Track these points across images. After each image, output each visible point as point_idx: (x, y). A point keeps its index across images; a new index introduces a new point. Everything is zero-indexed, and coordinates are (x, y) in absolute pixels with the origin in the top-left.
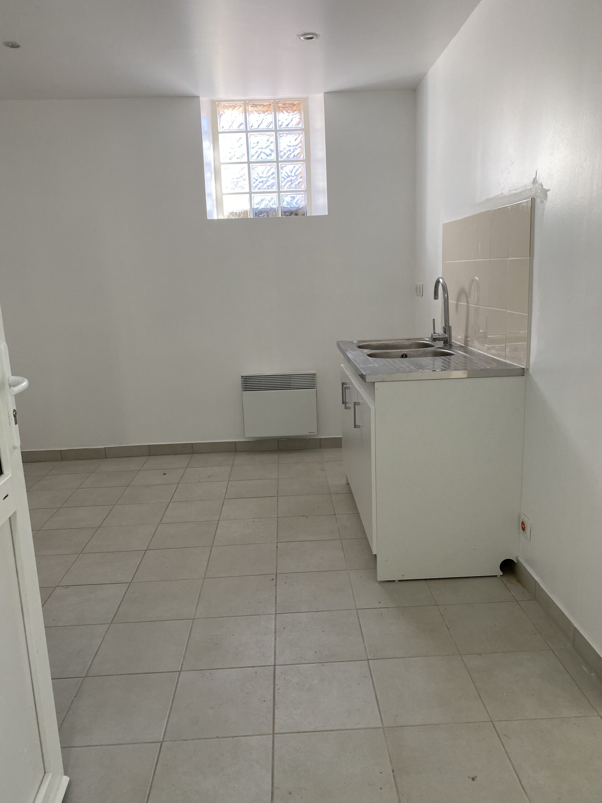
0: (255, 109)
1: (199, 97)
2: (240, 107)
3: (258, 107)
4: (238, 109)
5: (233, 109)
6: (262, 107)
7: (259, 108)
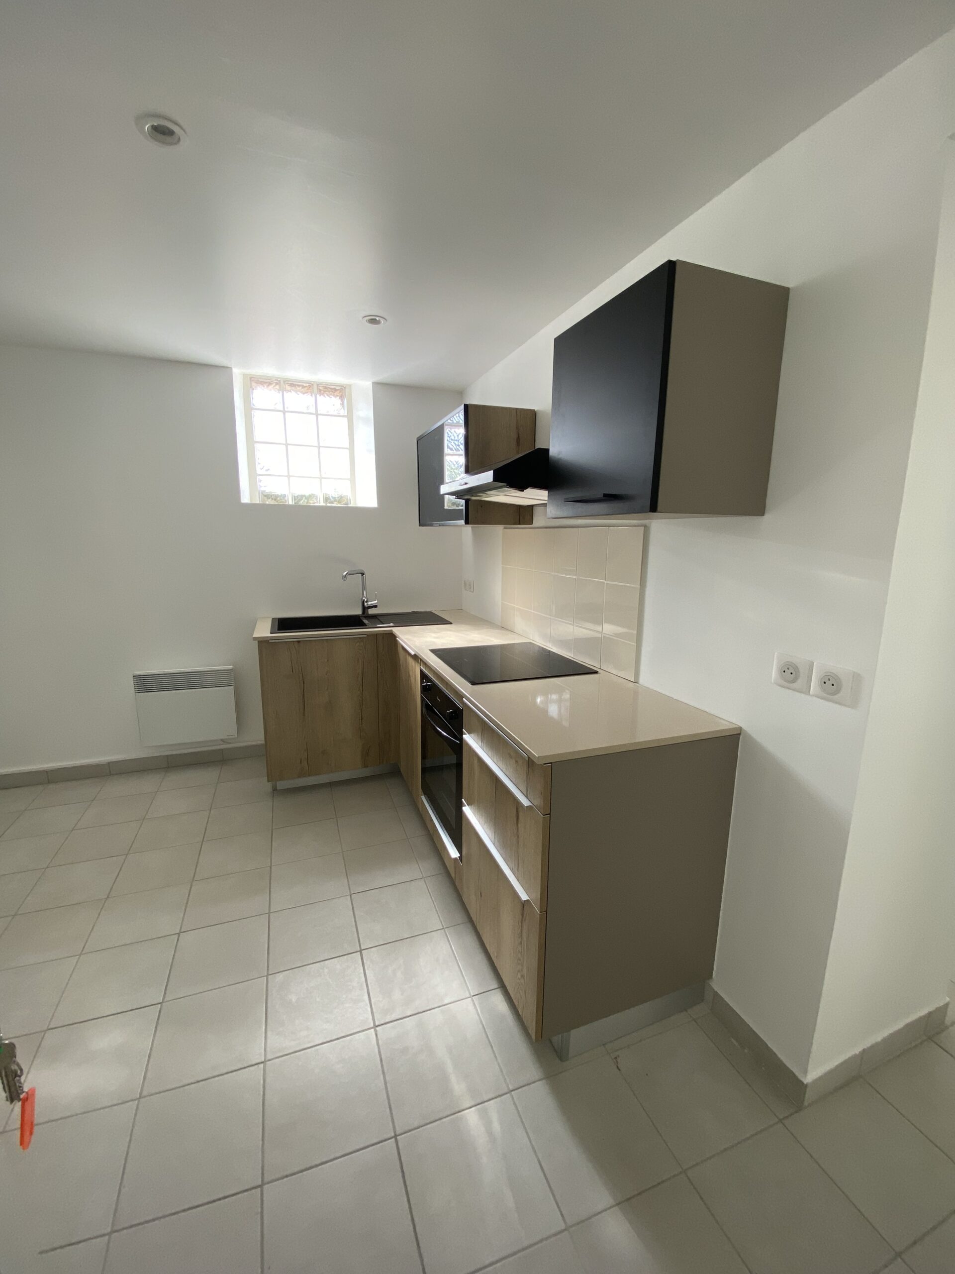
0: (293, 388)
1: (231, 368)
2: (276, 385)
3: (297, 387)
4: (274, 387)
5: (268, 385)
6: (301, 387)
7: (298, 389)
